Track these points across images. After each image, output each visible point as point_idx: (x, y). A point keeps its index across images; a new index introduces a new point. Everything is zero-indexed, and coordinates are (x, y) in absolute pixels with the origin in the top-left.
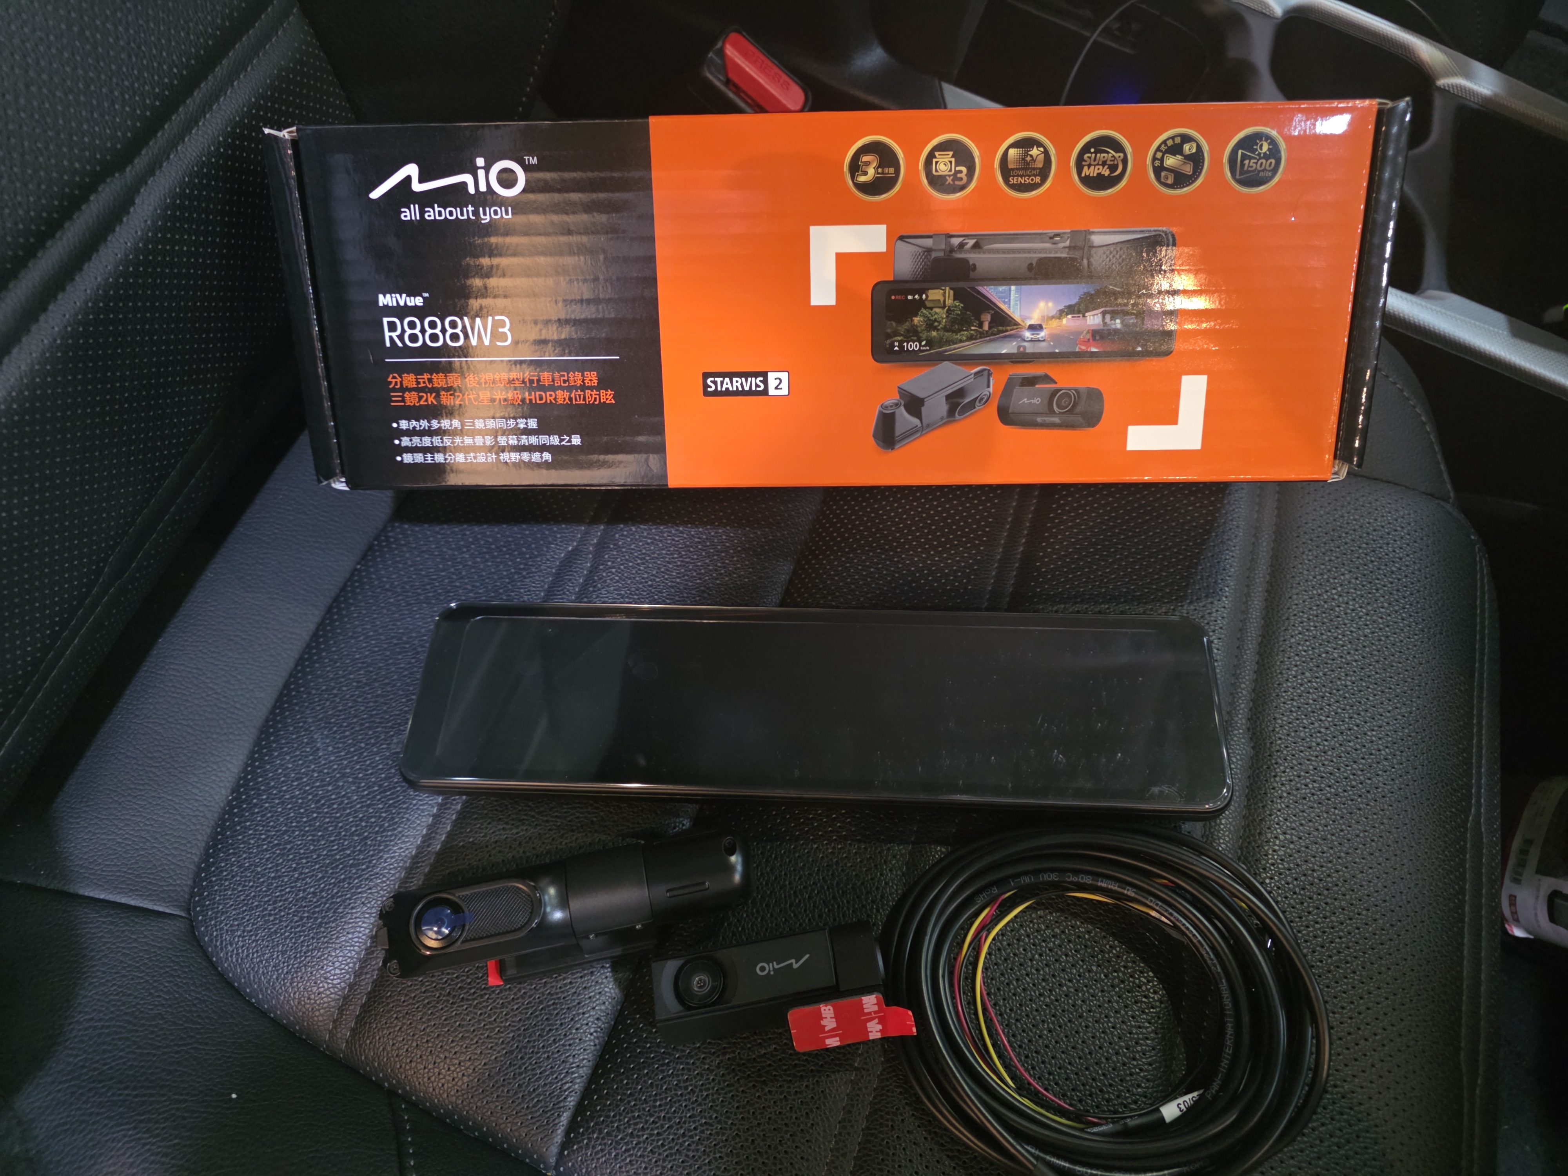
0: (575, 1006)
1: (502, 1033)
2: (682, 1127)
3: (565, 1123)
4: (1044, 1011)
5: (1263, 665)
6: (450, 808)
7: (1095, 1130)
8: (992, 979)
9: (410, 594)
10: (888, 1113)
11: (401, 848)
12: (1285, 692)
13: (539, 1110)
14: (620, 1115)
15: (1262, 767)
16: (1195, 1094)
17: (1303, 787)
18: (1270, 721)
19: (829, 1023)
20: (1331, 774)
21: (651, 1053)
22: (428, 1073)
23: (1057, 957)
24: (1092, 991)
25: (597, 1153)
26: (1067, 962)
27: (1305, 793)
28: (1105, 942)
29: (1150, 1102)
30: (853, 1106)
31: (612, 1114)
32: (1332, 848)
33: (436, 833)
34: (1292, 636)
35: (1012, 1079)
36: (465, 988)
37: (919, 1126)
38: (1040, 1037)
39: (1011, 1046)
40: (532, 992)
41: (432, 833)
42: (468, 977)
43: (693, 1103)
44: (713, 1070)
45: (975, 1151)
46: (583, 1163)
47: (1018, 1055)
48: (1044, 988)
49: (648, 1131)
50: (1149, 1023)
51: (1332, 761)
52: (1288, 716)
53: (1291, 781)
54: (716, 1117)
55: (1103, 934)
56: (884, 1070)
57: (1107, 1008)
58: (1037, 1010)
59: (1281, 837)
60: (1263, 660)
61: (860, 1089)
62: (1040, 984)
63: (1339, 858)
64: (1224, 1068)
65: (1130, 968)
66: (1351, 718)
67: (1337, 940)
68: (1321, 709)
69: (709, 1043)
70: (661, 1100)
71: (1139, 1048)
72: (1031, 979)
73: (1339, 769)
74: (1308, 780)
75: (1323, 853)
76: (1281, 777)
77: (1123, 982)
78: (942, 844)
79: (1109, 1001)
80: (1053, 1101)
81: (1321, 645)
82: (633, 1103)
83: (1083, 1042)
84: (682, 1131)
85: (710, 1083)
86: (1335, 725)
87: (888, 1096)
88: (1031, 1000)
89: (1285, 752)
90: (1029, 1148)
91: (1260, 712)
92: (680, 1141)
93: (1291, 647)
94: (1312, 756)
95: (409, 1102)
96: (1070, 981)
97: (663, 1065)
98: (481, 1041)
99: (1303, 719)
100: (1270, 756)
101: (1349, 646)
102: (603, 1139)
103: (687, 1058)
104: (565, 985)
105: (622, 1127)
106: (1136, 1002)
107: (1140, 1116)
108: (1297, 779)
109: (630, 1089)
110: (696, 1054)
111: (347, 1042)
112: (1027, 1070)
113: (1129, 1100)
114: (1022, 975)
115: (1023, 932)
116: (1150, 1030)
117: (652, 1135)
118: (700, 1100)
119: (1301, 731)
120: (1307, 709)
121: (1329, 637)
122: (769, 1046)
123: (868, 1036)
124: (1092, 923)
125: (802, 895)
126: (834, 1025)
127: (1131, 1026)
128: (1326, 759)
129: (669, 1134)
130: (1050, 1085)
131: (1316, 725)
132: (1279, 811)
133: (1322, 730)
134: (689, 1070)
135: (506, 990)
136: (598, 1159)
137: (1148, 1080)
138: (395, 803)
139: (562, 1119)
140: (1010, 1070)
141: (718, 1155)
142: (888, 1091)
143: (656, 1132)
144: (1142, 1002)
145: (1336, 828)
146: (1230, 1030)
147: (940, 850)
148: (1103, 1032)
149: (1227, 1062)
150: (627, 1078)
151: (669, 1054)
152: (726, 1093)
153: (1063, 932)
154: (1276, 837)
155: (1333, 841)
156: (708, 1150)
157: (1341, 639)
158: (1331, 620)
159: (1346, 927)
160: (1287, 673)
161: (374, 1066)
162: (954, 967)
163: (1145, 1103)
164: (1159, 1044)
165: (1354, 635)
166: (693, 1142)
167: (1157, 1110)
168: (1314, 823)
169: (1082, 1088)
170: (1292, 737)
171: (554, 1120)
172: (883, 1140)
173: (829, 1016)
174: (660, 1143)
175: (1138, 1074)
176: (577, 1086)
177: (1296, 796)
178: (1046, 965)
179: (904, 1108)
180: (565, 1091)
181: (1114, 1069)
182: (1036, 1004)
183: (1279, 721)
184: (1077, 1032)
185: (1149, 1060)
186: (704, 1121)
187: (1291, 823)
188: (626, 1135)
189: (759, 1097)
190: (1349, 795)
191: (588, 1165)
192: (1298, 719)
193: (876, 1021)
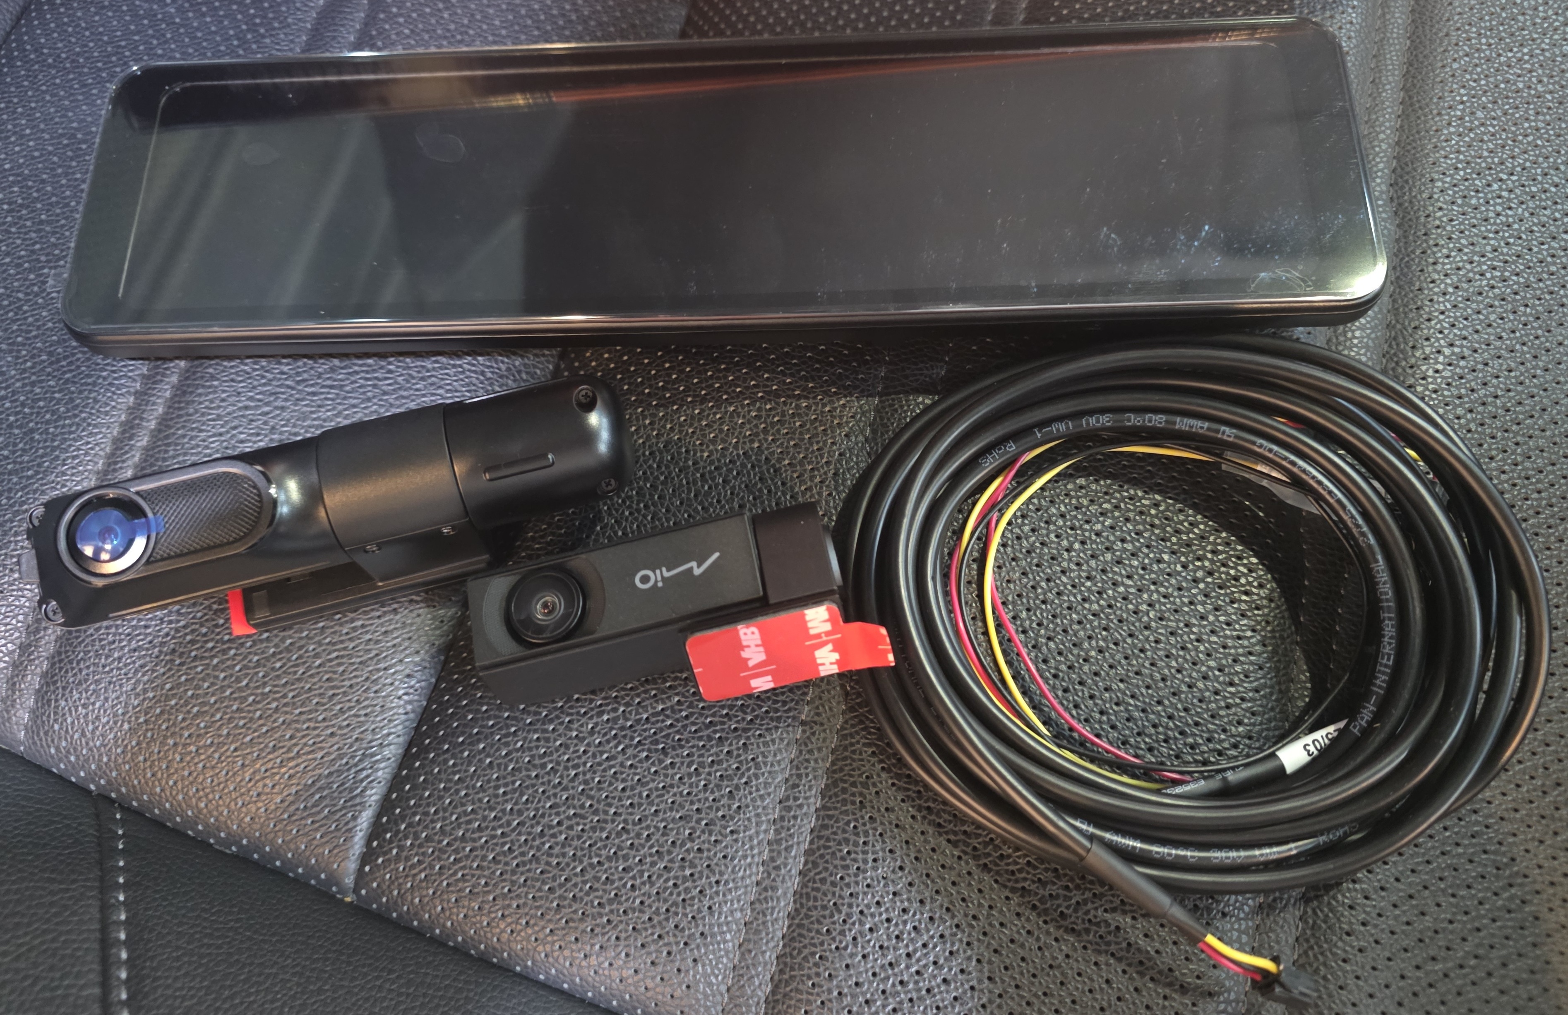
0: (371, 659)
1: (259, 702)
2: (538, 823)
3: (365, 825)
4: (1091, 622)
5: (1411, 105)
6: (162, 381)
7: (1179, 790)
8: (1008, 581)
9: (86, 70)
10: (854, 785)
11: (88, 443)
12: (1447, 141)
13: (322, 810)
14: (445, 810)
15: (1413, 252)
16: (1331, 729)
17: (1477, 277)
18: (1424, 185)
19: (754, 654)
20: (1518, 256)
21: (489, 719)
22: (151, 767)
23: (1107, 544)
24: (1162, 590)
25: (413, 867)
26: (1125, 550)
27: (1480, 286)
28: (1182, 517)
29: (1257, 745)
30: (799, 776)
31: (433, 810)
32: (1523, 364)
33: (142, 419)
34: (1455, 60)
35: (1044, 723)
36: (198, 641)
37: (903, 801)
38: (1085, 660)
39: (1041, 676)
40: (303, 642)
41: (134, 419)
42: (202, 625)
43: (554, 787)
44: (584, 738)
45: (991, 831)
46: (393, 882)
47: (1053, 688)
48: (1089, 589)
49: (488, 832)
50: (1254, 631)
51: (1520, 238)
52: (1451, 176)
53: (1459, 269)
54: (591, 806)
55: (1178, 506)
56: (846, 722)
57: (1187, 613)
58: (1080, 623)
59: (1447, 351)
60: (1410, 98)
61: (810, 752)
62: (1083, 585)
63: (1534, 377)
64: (1380, 687)
65: (1222, 552)
66: (1546, 174)
67: (1535, 495)
68: (1502, 163)
69: (578, 700)
70: (506, 785)
71: (1238, 668)
72: (1069, 578)
73: (1530, 250)
74: (1485, 267)
75: (1510, 371)
76: (1444, 264)
77: (1210, 573)
78: (926, 392)
79: (1191, 603)
80: (1108, 751)
81: (1498, 70)
82: (463, 793)
83: (1152, 664)
84: (539, 829)
85: (579, 757)
86: (1523, 186)
87: (853, 760)
88: (1069, 608)
89: (1449, 228)
90: (1078, 824)
91: (1408, 173)
92: (537, 843)
93: (1453, 76)
94: (1489, 231)
95: (126, 809)
96: (1129, 577)
97: (507, 735)
98: (227, 716)
99: (1474, 179)
100: (1425, 234)
101: (1540, 71)
102: (420, 846)
103: (544, 724)
104: (355, 629)
105: (448, 828)
106: (1232, 602)
107: (1246, 765)
108: (1468, 266)
109: (459, 772)
110: (558, 717)
111: (26, 728)
112: (1067, 709)
113: (1226, 745)
114: (1054, 573)
115: (1054, 511)
116: (1253, 640)
117: (493, 837)
118: (565, 782)
119: (1472, 197)
120: (1480, 164)
121: (1509, 58)
122: (669, 698)
123: (818, 672)
124: (1159, 492)
125: (713, 479)
126: (762, 657)
127: (1226, 637)
128: (1510, 236)
129: (519, 834)
130: (1103, 729)
131: (1495, 186)
132: (1442, 313)
133: (1505, 194)
134: (547, 740)
135: (262, 641)
136: (415, 875)
137: (1253, 714)
138: (74, 377)
139: (359, 821)
140: (1041, 711)
141: (595, 860)
142: (854, 752)
143: (499, 832)
144: (1240, 601)
145: (1527, 335)
146: (1389, 630)
147: (923, 403)
148: (1183, 648)
149: (1384, 677)
150: (454, 756)
151: (515, 718)
152: (604, 770)
153: (1117, 507)
154: (1439, 352)
155: (1523, 353)
156: (579, 854)
157: (1527, 62)
158: (1512, 35)
159: (1547, 476)
160: (1449, 114)
161: (70, 762)
162: (949, 567)
163: (1249, 747)
164: (1269, 659)
165: (1547, 54)
166: (557, 844)
167: (1273, 755)
168: (1495, 328)
169: (1153, 731)
170: (1459, 206)
171: (347, 823)
172: (848, 823)
173: (752, 644)
174: (506, 847)
175: (1237, 705)
176: (380, 773)
177: (1467, 290)
178: (1092, 556)
179: (879, 776)
180: (362, 781)
181: (1200, 701)
182: (1078, 614)
183: (1439, 184)
184: (1142, 651)
185: (1256, 684)
186: (572, 812)
187: (1460, 329)
188: (455, 839)
189: (656, 772)
190: (1547, 286)
191: (400, 885)
192: (1467, 180)
193: (830, 647)
